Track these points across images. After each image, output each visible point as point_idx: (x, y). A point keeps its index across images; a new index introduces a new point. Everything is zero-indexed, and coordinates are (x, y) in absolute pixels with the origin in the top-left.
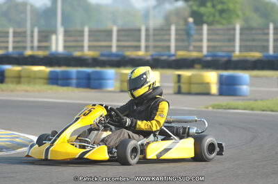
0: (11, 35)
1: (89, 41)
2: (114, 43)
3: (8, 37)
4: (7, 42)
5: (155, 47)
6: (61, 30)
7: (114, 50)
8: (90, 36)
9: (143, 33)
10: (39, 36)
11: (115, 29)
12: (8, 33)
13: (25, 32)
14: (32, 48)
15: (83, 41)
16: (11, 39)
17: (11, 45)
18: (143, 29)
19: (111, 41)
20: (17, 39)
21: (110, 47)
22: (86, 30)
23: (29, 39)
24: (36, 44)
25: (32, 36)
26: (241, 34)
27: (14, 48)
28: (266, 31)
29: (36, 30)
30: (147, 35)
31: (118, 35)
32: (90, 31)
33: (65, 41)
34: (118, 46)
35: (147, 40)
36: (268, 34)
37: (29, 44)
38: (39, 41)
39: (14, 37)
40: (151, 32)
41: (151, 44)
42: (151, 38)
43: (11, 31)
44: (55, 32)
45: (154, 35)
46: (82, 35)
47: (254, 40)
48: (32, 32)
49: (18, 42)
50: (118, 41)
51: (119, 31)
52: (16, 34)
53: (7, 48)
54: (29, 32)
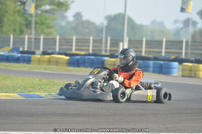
0: (91, 41)
1: (146, 48)
2: (164, 50)
3: (89, 43)
4: (89, 46)
5: (191, 54)
6: (126, 39)
7: (163, 54)
8: (146, 44)
9: (184, 44)
10: (111, 43)
11: (164, 40)
12: (89, 40)
13: (101, 40)
14: (106, 51)
15: (142, 48)
16: (91, 44)
17: (91, 48)
18: (184, 41)
19: (162, 48)
20: (95, 44)
21: (161, 52)
22: (144, 40)
23: (104, 45)
24: (108, 48)
25: (106, 43)
27: (93, 50)
29: (109, 39)
30: (187, 45)
31: (166, 45)
32: (146, 41)
34: (165, 52)
35: (186, 49)
37: (104, 49)
38: (111, 47)
39: (93, 43)
40: (190, 44)
41: (189, 51)
42: (190, 47)
43: (91, 38)
44: (122, 41)
45: (191, 45)
46: (142, 44)
48: (106, 40)
49: (96, 46)
50: (166, 48)
51: (166, 42)
52: (94, 41)
53: (88, 50)
54: (104, 40)
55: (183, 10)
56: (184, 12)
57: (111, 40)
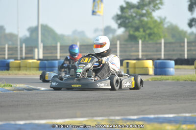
0: (6, 49)
1: (61, 53)
4: (5, 55)
6: (41, 45)
8: (60, 49)
13: (17, 48)
14: (21, 58)
15: (57, 53)
16: (6, 52)
20: (11, 52)
22: (59, 45)
23: (19, 52)
24: (24, 55)
25: (21, 51)
26: (165, 47)
27: (8, 58)
28: (182, 44)
29: (24, 46)
32: (61, 46)
33: (44, 53)
36: (184, 46)
37: (19, 56)
38: (26, 54)
39: (8, 51)
43: (7, 46)
44: (37, 47)
46: (57, 49)
47: (174, 51)
48: (21, 47)
49: (12, 54)
51: (81, 46)
53: (4, 58)
54: (19, 47)
55: (94, 13)
56: (95, 15)
57: (26, 47)
